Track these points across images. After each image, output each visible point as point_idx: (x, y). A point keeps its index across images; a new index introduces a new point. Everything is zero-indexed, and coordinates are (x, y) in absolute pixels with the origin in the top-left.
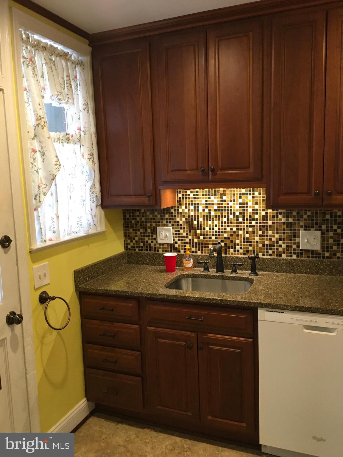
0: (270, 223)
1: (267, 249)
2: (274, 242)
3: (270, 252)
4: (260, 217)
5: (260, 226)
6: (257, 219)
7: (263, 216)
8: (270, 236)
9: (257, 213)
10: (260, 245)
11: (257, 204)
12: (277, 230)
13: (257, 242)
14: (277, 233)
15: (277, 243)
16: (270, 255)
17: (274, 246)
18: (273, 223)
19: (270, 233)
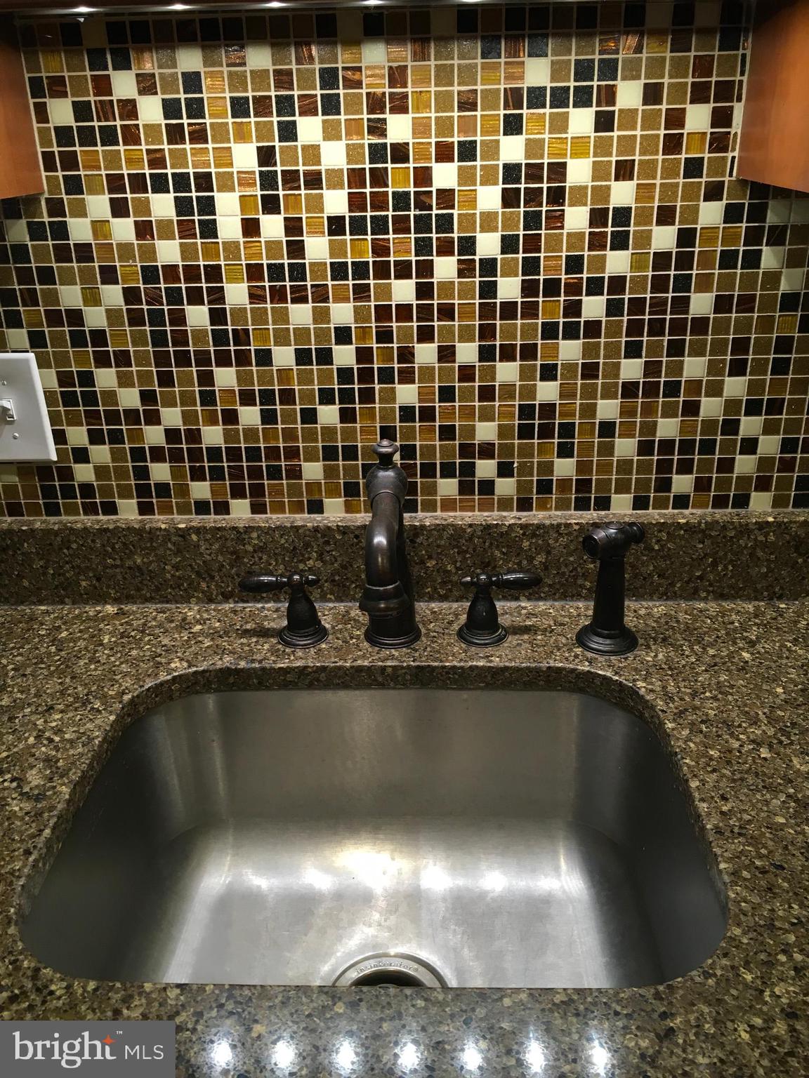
0: (701, 304)
1: (664, 467)
2: (710, 425)
3: (682, 483)
4: (637, 263)
5: (635, 328)
6: (618, 283)
7: (662, 259)
8: (695, 386)
9: (620, 242)
10: (625, 447)
11: (624, 171)
12: (741, 346)
13: (607, 429)
14: (738, 369)
15: (731, 427)
16: (681, 502)
17: (708, 447)
18: (722, 304)
19: (694, 367)
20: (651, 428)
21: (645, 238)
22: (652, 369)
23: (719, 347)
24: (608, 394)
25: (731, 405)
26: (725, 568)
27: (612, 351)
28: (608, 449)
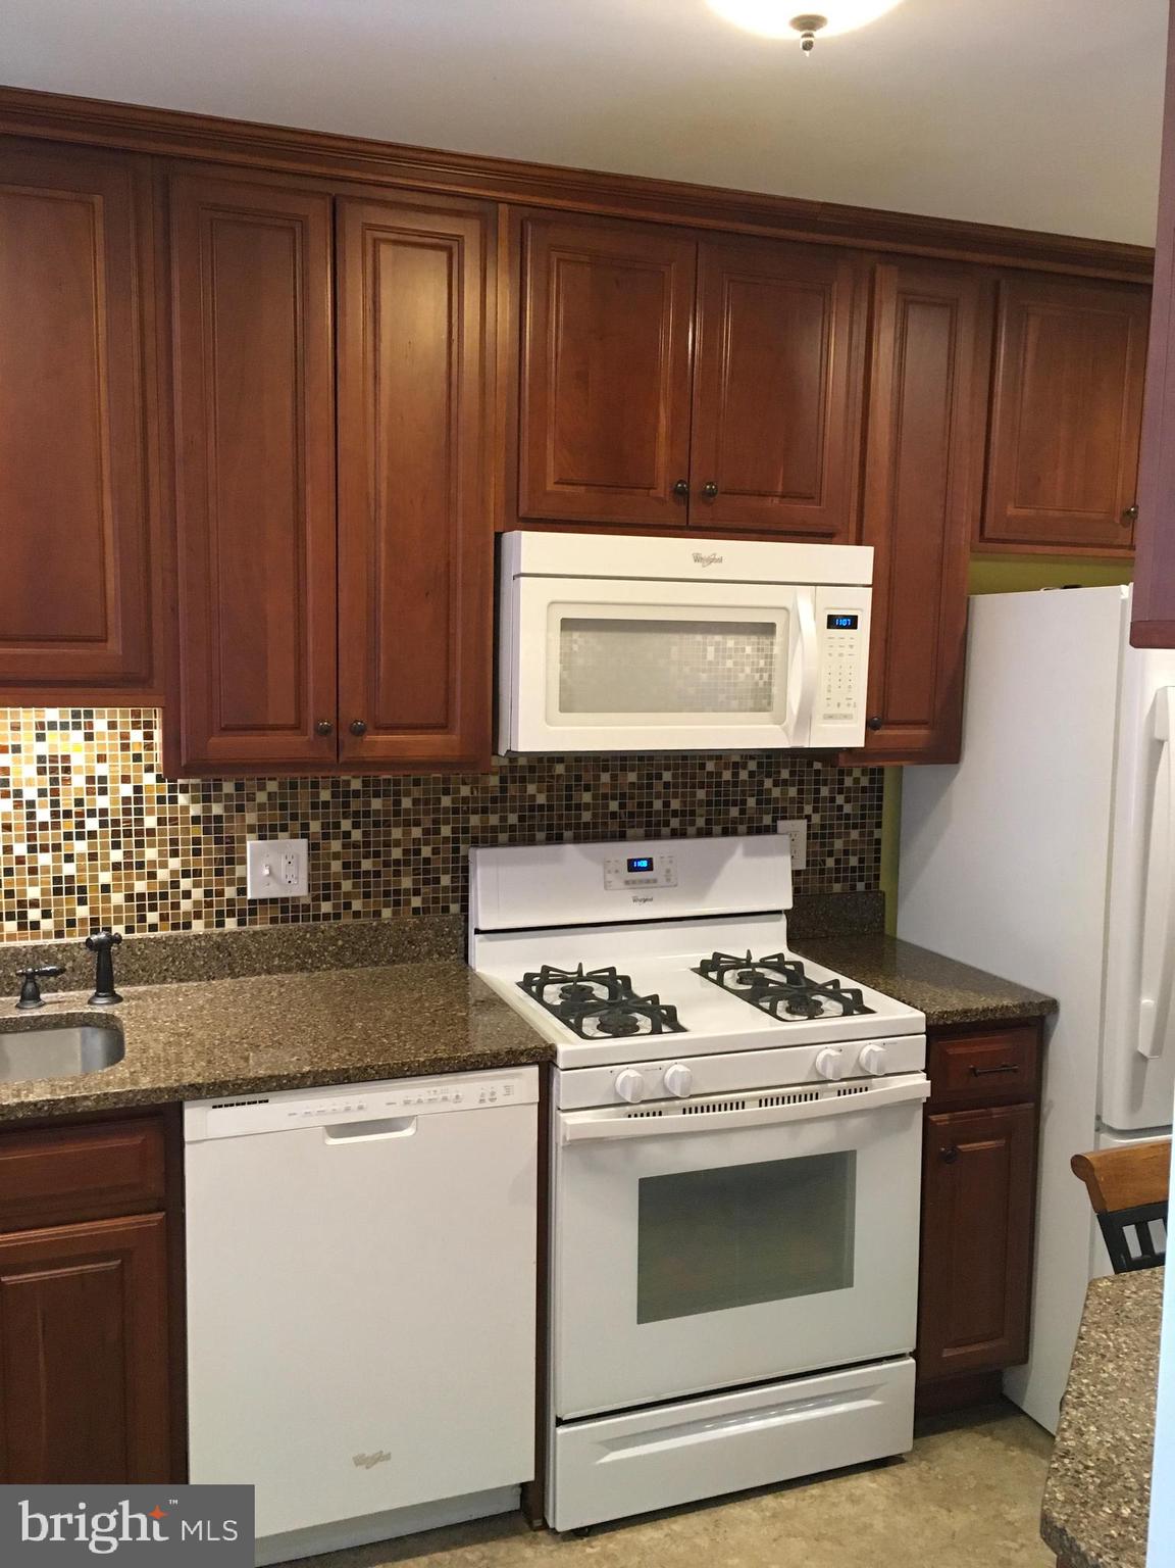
0: (150, 822)
1: (141, 908)
2: (163, 884)
3: (152, 917)
4: (114, 802)
5: (116, 834)
6: (104, 812)
7: (126, 800)
8: (152, 863)
9: (103, 791)
10: (117, 898)
11: (101, 758)
12: (174, 842)
13: (106, 888)
14: (174, 854)
15: (175, 885)
16: (153, 928)
17: (164, 896)
18: (161, 821)
19: (151, 854)
20: (130, 887)
21: (116, 791)
22: (128, 854)
23: (162, 843)
24: (105, 868)
25: (174, 873)
26: (180, 963)
27: (104, 846)
28: (107, 900)
